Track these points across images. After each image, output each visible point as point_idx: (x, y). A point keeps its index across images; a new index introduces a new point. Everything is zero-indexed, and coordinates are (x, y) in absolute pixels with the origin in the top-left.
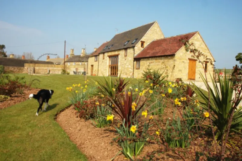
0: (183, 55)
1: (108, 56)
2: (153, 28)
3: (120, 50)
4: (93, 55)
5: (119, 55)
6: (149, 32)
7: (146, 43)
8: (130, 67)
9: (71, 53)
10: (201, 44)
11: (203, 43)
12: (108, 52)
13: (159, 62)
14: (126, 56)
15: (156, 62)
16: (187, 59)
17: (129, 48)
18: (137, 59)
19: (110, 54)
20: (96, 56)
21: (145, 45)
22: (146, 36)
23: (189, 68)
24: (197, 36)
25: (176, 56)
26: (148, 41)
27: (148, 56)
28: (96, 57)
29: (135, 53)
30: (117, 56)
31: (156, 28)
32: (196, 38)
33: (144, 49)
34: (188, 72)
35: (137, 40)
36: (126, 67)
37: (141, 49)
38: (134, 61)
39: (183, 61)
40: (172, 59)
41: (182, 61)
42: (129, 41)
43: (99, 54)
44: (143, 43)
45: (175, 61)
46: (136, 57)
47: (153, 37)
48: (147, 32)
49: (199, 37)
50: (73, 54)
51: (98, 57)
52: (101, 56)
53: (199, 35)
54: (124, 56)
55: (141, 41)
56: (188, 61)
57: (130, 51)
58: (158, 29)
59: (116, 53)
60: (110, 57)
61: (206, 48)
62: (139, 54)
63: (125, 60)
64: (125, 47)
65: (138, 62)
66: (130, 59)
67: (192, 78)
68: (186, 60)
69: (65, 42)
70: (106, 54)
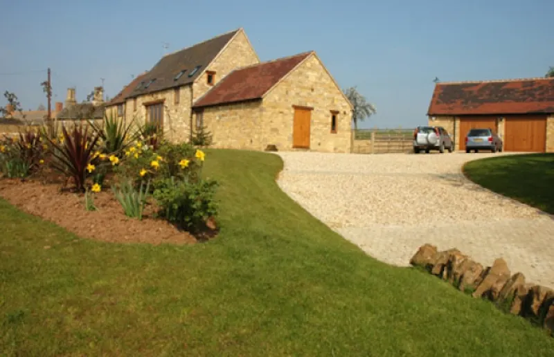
0: (280, 99)
1: (143, 104)
2: (233, 42)
3: (165, 90)
4: (114, 103)
5: (165, 102)
6: (225, 51)
7: (219, 76)
8: (184, 125)
9: (69, 98)
10: (322, 76)
11: (325, 74)
12: (143, 95)
13: (236, 114)
14: (177, 103)
15: (231, 115)
16: (290, 106)
17: (183, 85)
18: (198, 109)
19: (148, 99)
20: (119, 104)
21: (217, 80)
22: (218, 60)
23: (295, 125)
24: (312, 61)
25: (264, 100)
26: (223, 71)
27: (216, 102)
28: (120, 107)
29: (194, 96)
30: (161, 103)
31: (240, 43)
32: (308, 64)
33: (215, 87)
34: (292, 132)
35: (200, 68)
36: (178, 126)
37: (208, 88)
38: (192, 113)
39: (281, 110)
40: (257, 106)
41: (277, 110)
42: (184, 71)
43: (127, 99)
44: (210, 76)
45: (262, 110)
46: (196, 103)
47: (234, 62)
48: (220, 52)
49: (317, 62)
50: (73, 99)
51: (124, 106)
52: (130, 104)
53: (315, 59)
54: (173, 103)
55: (207, 72)
56: (293, 111)
57: (184, 92)
58: (245, 46)
59: (160, 97)
60: (147, 105)
61: (333, 85)
62: (202, 100)
63: (176, 111)
64: (176, 84)
65: (199, 116)
66: (185, 109)
67: (303, 144)
68: (288, 108)
69: (49, 73)
70: (140, 100)
